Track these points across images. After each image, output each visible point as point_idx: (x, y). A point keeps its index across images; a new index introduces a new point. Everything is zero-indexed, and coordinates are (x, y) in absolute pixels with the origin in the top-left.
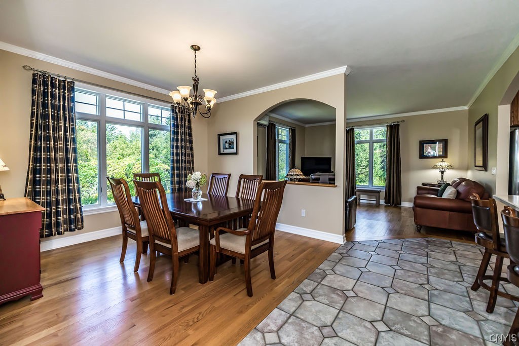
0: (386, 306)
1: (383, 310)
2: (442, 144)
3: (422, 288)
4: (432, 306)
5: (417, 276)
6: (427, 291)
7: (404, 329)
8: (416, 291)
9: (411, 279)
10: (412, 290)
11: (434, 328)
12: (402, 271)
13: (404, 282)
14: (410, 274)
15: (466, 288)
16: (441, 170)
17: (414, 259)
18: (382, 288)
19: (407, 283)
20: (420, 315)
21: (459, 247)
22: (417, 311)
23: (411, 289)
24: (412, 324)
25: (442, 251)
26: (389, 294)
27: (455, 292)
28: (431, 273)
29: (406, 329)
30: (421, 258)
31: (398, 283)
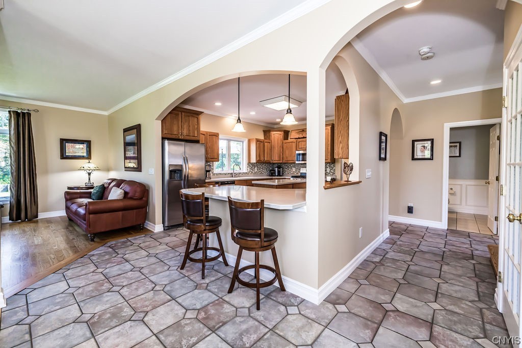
0: (154, 334)
1: (158, 341)
2: (85, 145)
3: (157, 293)
4: (179, 300)
5: (141, 284)
6: (162, 292)
7: (190, 339)
8: (156, 298)
9: (141, 291)
10: (154, 300)
11: (200, 317)
12: (125, 288)
13: (139, 298)
14: (134, 286)
15: (177, 270)
16: (88, 171)
17: (120, 269)
18: (130, 320)
19: (142, 296)
20: (183, 315)
21: (139, 242)
22: (177, 314)
23: (151, 300)
24: (188, 329)
25: (131, 250)
26: (142, 320)
27: (176, 278)
28: (147, 274)
29: (191, 338)
30: (125, 266)
31: (135, 303)
